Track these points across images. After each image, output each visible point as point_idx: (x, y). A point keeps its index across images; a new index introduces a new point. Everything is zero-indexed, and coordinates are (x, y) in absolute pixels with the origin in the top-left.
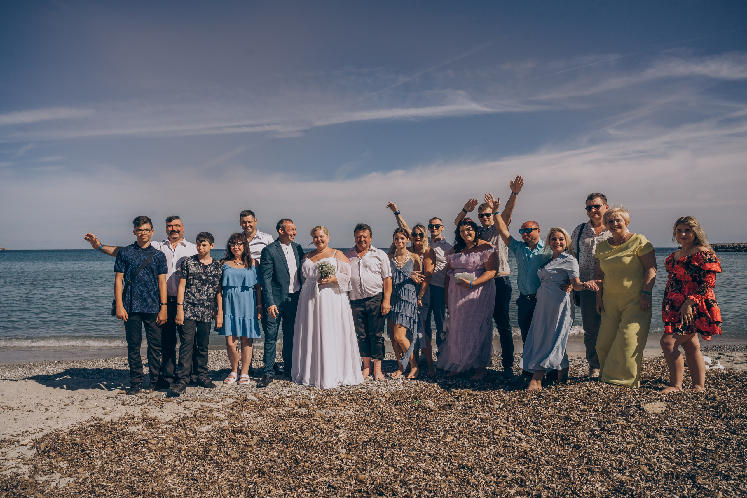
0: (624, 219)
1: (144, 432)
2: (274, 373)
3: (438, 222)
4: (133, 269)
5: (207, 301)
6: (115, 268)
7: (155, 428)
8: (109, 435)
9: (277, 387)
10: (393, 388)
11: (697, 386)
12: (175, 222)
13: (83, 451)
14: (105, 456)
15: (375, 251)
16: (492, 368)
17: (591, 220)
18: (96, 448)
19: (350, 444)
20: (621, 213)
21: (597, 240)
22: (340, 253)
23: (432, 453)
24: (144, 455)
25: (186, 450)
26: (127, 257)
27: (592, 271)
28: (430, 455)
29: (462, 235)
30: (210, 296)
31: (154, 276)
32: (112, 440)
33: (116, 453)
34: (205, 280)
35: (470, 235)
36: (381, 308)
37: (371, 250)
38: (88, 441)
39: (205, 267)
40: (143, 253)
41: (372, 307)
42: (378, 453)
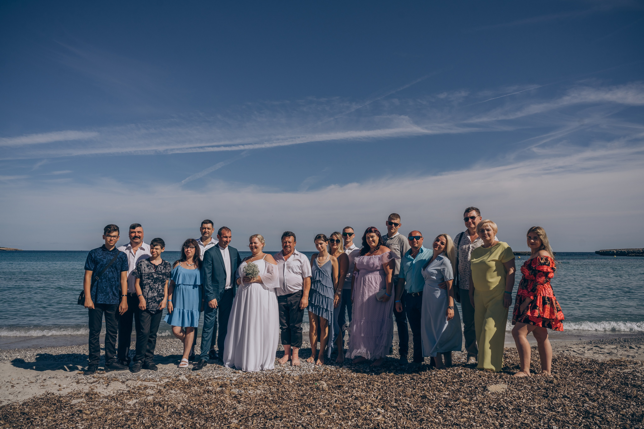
0: (493, 229)
1: (83, 404)
2: (208, 358)
3: (350, 231)
4: (101, 267)
5: (157, 296)
6: (85, 266)
7: (93, 401)
8: (53, 406)
9: (209, 370)
10: (304, 372)
11: (544, 371)
12: (138, 229)
13: (28, 419)
14: (45, 424)
15: (297, 255)
16: (392, 356)
17: (468, 230)
18: (40, 417)
19: (242, 416)
20: (491, 224)
21: (472, 247)
22: (270, 256)
23: (304, 424)
24: (76, 423)
25: (111, 419)
26: (96, 257)
27: (468, 273)
28: (302, 426)
29: (367, 241)
30: (160, 292)
31: (118, 273)
32: (55, 410)
33: (55, 421)
34: (157, 278)
35: (374, 241)
36: (300, 303)
37: (295, 254)
38: (34, 411)
39: (156, 267)
40: (110, 254)
41: (293, 302)
42: (262, 424)
